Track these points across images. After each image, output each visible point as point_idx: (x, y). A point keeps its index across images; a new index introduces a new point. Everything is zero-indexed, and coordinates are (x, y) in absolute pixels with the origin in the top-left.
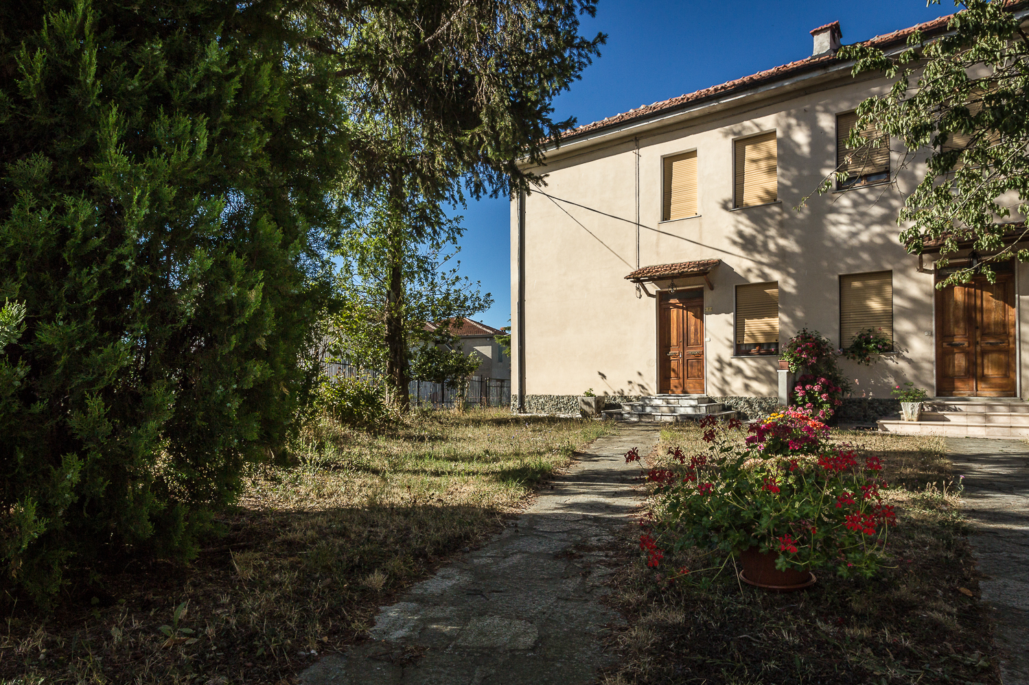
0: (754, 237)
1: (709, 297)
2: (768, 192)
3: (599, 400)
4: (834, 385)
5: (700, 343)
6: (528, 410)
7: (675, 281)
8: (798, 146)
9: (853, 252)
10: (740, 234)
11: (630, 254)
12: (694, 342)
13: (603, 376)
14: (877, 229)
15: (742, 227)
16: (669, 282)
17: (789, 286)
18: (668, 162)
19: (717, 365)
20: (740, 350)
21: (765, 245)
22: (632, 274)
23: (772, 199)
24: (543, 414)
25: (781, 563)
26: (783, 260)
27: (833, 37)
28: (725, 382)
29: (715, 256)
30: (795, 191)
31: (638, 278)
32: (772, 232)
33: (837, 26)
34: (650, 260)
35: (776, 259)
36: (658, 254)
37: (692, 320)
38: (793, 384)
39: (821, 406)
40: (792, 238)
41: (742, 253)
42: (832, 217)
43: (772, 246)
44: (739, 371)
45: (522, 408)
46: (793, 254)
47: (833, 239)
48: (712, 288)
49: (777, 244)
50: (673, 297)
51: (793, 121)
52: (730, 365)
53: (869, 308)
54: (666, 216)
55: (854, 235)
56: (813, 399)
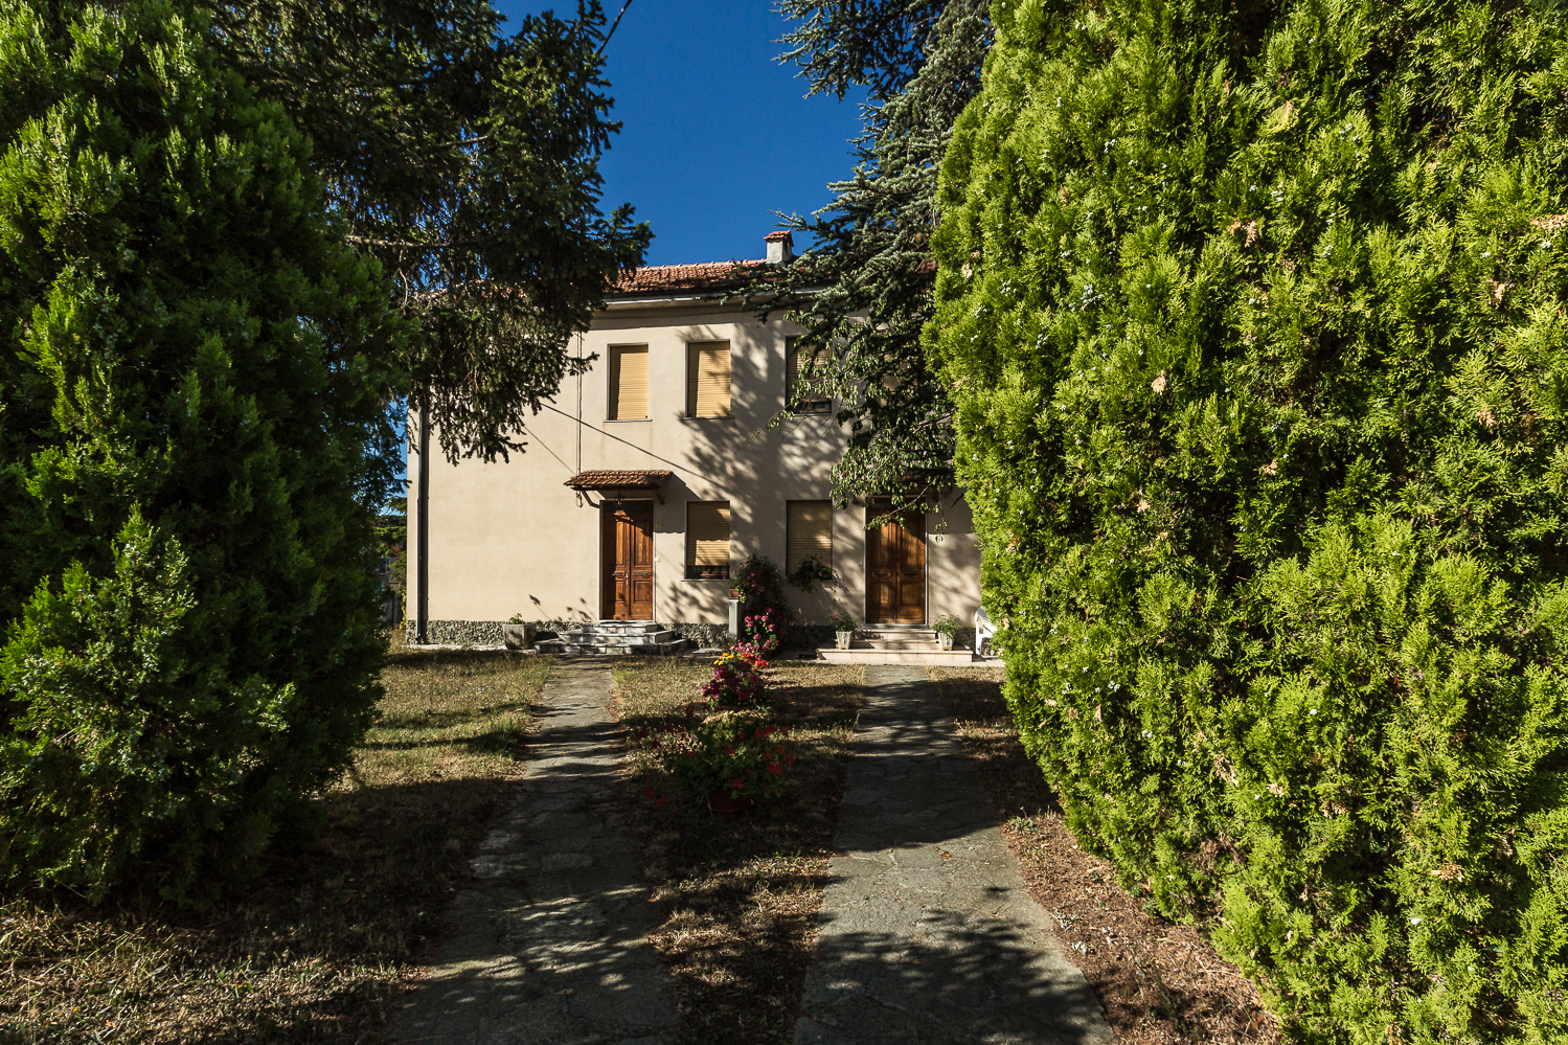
0: (712, 458)
1: (659, 512)
2: (725, 409)
3: (529, 628)
4: (780, 615)
5: (649, 562)
6: (430, 639)
7: (623, 492)
8: (757, 368)
9: (804, 485)
10: (697, 451)
11: (570, 454)
12: (641, 560)
13: (537, 601)
14: (826, 465)
15: (699, 445)
16: (616, 493)
17: (746, 514)
18: (616, 352)
19: (671, 594)
20: (692, 573)
21: (723, 469)
22: (573, 479)
23: (728, 417)
24: (454, 647)
25: (734, 795)
26: (738, 485)
27: (785, 248)
28: (679, 612)
29: (668, 468)
30: (752, 414)
31: (581, 484)
32: (729, 454)
33: (789, 236)
34: (592, 464)
35: (732, 484)
36: (602, 457)
37: (641, 537)
38: (743, 612)
39: (767, 636)
40: (749, 463)
41: (698, 472)
42: (787, 448)
43: (729, 470)
44: (694, 602)
45: (423, 638)
46: (750, 481)
47: (787, 471)
48: (662, 503)
49: (734, 468)
50: (619, 509)
51: (751, 341)
52: (685, 594)
53: (818, 542)
54: (612, 414)
55: (806, 469)
56: (761, 630)
